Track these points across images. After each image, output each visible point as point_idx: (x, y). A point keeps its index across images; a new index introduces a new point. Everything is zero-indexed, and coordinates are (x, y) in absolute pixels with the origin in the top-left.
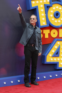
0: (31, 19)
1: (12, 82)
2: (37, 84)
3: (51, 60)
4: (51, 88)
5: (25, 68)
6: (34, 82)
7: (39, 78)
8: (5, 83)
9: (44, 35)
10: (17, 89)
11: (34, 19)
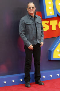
0: (30, 8)
1: (13, 81)
2: (43, 83)
3: (58, 56)
4: (58, 89)
5: (25, 66)
6: (39, 81)
7: (44, 77)
8: (5, 82)
9: (51, 26)
10: (19, 89)
11: (33, 8)
